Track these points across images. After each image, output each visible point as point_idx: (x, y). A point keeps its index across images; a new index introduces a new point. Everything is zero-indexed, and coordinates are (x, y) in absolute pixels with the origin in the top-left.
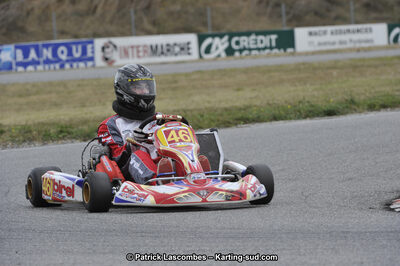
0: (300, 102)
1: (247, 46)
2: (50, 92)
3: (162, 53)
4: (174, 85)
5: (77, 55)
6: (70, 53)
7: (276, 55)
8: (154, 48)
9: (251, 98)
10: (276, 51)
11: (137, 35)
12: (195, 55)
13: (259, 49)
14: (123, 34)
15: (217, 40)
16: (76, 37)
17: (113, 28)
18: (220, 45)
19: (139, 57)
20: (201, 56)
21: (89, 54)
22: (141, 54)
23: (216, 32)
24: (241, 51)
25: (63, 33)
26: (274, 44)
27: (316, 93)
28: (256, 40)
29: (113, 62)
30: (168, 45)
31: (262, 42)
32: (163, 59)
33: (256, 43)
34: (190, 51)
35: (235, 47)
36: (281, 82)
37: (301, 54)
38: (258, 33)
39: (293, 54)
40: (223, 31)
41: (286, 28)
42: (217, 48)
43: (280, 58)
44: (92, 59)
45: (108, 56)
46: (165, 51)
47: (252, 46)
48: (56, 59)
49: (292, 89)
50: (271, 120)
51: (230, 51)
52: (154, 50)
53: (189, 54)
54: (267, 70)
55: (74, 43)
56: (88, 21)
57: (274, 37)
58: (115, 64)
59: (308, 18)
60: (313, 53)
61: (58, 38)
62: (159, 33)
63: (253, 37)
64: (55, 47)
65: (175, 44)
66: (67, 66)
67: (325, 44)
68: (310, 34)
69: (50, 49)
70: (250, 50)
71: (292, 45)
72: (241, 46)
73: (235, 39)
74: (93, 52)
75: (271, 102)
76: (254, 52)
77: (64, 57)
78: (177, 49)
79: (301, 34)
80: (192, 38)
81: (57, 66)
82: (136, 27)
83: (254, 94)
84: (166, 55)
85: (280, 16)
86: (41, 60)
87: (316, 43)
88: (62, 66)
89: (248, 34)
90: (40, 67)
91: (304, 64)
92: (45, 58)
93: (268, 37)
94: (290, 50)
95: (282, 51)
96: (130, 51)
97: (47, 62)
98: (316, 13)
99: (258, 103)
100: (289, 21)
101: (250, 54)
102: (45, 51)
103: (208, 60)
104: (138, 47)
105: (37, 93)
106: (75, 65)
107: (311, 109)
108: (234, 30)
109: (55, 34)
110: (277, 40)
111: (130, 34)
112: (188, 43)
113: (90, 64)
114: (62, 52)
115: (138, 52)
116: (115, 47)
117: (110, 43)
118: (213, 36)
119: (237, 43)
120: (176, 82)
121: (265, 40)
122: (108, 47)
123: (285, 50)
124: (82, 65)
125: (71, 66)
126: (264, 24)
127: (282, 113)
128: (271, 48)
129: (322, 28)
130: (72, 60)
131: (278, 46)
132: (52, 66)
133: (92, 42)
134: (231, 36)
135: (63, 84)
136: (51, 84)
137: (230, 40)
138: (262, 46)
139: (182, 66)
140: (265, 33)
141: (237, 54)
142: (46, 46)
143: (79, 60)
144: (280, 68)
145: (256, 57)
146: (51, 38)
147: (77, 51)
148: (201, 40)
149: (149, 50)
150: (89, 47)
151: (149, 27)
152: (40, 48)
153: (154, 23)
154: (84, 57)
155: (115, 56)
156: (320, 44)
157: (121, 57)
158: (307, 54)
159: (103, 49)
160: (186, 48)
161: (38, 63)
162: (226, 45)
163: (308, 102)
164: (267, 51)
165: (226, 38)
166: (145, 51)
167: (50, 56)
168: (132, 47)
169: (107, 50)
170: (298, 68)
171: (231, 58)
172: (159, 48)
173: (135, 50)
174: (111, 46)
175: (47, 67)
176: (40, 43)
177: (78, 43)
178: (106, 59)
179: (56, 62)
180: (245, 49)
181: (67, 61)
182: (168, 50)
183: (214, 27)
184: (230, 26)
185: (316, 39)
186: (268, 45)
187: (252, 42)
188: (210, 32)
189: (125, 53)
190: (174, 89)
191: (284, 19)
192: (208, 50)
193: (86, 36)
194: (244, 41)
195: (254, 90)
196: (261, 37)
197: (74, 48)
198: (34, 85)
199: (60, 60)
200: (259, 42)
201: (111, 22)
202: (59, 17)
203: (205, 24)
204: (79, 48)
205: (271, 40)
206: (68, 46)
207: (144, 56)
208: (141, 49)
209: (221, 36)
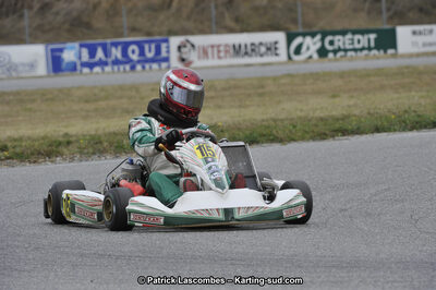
0: (406, 111)
1: (342, 47)
2: (121, 97)
3: (246, 53)
4: (260, 91)
5: (150, 55)
6: (142, 53)
7: (375, 57)
8: (237, 47)
9: (349, 106)
10: (375, 52)
11: (217, 33)
12: (283, 57)
13: (355, 50)
14: (202, 32)
15: (308, 40)
16: (149, 34)
17: (190, 25)
18: (311, 45)
19: (219, 58)
20: (290, 58)
21: (164, 54)
22: (222, 54)
23: (307, 30)
24: (335, 52)
25: (134, 30)
26: (372, 44)
27: (423, 102)
28: (352, 40)
29: (190, 63)
30: (252, 44)
31: (359, 42)
32: (247, 60)
33: (353, 43)
34: (278, 52)
35: (328, 47)
36: (382, 88)
37: (403, 56)
38: (354, 32)
39: (395, 56)
40: (315, 29)
41: (386, 27)
42: (308, 48)
43: (380, 60)
44: (167, 60)
45: (184, 56)
46: (249, 51)
47: (348, 47)
48: (126, 59)
49: (396, 96)
50: (372, 132)
51: (322, 52)
52: (237, 50)
53: (277, 55)
54: (365, 75)
55: (146, 42)
56: (162, 17)
57: (373, 36)
58: (193, 65)
59: (411, 15)
60: (418, 55)
61: (129, 36)
62: (242, 31)
63: (349, 36)
64: (126, 46)
65: (261, 44)
66: (139, 67)
67: (431, 44)
68: (414, 33)
69: (120, 48)
70: (346, 50)
71: (394, 46)
72: (336, 47)
73: (329, 38)
74: (168, 52)
75: (372, 111)
76: (349, 54)
77: (135, 57)
78: (263, 49)
79: (404, 33)
80: (280, 37)
81: (128, 67)
82: (217, 23)
83: (352, 102)
84: (251, 56)
85: (380, 12)
86: (110, 60)
87: (420, 44)
88: (133, 68)
89: (343, 33)
90: (108, 69)
91: (407, 67)
92: (113, 58)
93: (366, 37)
94: (390, 51)
95: (382, 52)
96: (210, 50)
97: (116, 62)
98: (421, 10)
99: (357, 112)
100: (390, 18)
101: (345, 56)
102: (114, 50)
103: (299, 62)
104: (219, 46)
105: (106, 98)
106: (147, 66)
107: (417, 119)
108: (328, 28)
109: (126, 32)
110: (376, 40)
111: (211, 32)
112: (276, 43)
113: (164, 65)
114: (133, 52)
115: (219, 51)
116: (193, 46)
117: (188, 41)
118: (304, 35)
119: (331, 43)
120: (263, 87)
121: (363, 40)
122: (185, 46)
123: (385, 52)
124: (155, 66)
125: (144, 67)
126: (362, 22)
127: (385, 124)
128: (370, 49)
129: (428, 27)
130: (144, 61)
131: (378, 47)
132: (122, 67)
133: (166, 41)
134: (324, 35)
135: (135, 88)
136: (121, 88)
137: (323, 40)
138: (359, 46)
139: (268, 68)
140: (363, 32)
141: (331, 55)
142: (115, 45)
143: (153, 60)
144: (379, 72)
145: (352, 58)
146: (121, 35)
147: (150, 51)
148: (290, 39)
149: (232, 51)
150: (164, 46)
151: (229, 22)
152: (109, 46)
153: (237, 20)
154: (159, 57)
155: (193, 56)
156: (424, 45)
157: (199, 58)
158: (411, 56)
159: (179, 48)
160: (272, 48)
161: (106, 64)
162: (319, 45)
163: (415, 112)
164: (365, 52)
165: (318, 37)
166: (226, 52)
167: (119, 56)
168: (212, 47)
169: (183, 50)
170: (399, 72)
171: (325, 60)
172: (243, 47)
173: (215, 49)
174: (189, 45)
175: (116, 68)
176: (109, 41)
177: (151, 42)
178: (183, 60)
179: (126, 63)
180: (339, 50)
181: (139, 62)
182: (253, 50)
183: (305, 25)
184: (322, 24)
185: (420, 39)
186: (366, 45)
187: (347, 42)
188: (301, 30)
189: (205, 53)
190: (261, 95)
191: (385, 15)
192: (298, 51)
193: (160, 34)
194: (339, 41)
195: (352, 97)
196: (357, 37)
197: (147, 47)
198: (102, 89)
199: (131, 61)
200: (356, 42)
201: (189, 18)
202: (130, 11)
203: (295, 21)
204: (153, 46)
205: (369, 40)
206: (140, 45)
207: (226, 57)
208: (222, 48)
209: (313, 35)
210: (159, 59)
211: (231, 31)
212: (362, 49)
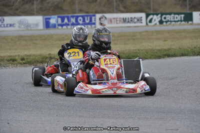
0: (195, 48)
1: (169, 20)
3: (128, 22)
4: (134, 38)
5: (87, 21)
6: (84, 21)
7: (184, 25)
9: (171, 45)
10: (183, 22)
11: (116, 13)
12: (144, 24)
13: (175, 21)
14: (110, 12)
15: (155, 17)
16: (87, 13)
17: (105, 9)
18: (156, 19)
19: (117, 23)
20: (147, 24)
21: (93, 21)
22: (118, 22)
23: (155, 13)
24: (166, 22)
25: (81, 11)
26: (182, 19)
28: (174, 17)
30: (131, 18)
31: (177, 18)
32: (129, 25)
33: (174, 19)
34: (142, 21)
35: (164, 20)
36: (186, 37)
37: (196, 24)
38: (175, 14)
39: (192, 24)
40: (158, 12)
41: (188, 12)
42: (155, 20)
43: (185, 26)
44: (94, 24)
45: (102, 22)
46: (130, 21)
47: (172, 20)
48: (77, 23)
49: (191, 41)
50: (180, 56)
51: (161, 22)
52: (124, 20)
53: (141, 23)
54: (179, 32)
55: (86, 16)
56: (93, 5)
57: (183, 16)
61: (78, 13)
62: (127, 12)
63: (173, 15)
64: (77, 17)
65: (135, 18)
69: (74, 18)
70: (171, 21)
71: (192, 20)
72: (167, 20)
73: (164, 16)
74: (95, 20)
75: (181, 47)
76: (173, 23)
77: (81, 22)
78: (136, 20)
79: (195, 14)
80: (143, 15)
82: (116, 9)
83: (172, 43)
84: (130, 23)
85: (186, 6)
86: (70, 23)
89: (170, 14)
90: (69, 27)
91: (197, 29)
92: (71, 22)
93: (180, 16)
94: (190, 22)
95: (186, 22)
96: (113, 20)
97: (73, 24)
99: (174, 47)
100: (190, 8)
101: (171, 24)
102: (72, 19)
103: (150, 26)
104: (117, 18)
106: (86, 26)
108: (164, 12)
109: (77, 11)
110: (184, 17)
111: (113, 12)
112: (141, 18)
113: (93, 26)
114: (80, 20)
115: (117, 21)
116: (106, 18)
117: (104, 16)
118: (153, 14)
119: (165, 18)
120: (134, 36)
121: (179, 17)
122: (102, 18)
123: (188, 22)
124: (89, 26)
127: (186, 53)
128: (181, 21)
130: (85, 24)
131: (185, 20)
133: (95, 16)
134: (162, 14)
137: (161, 17)
138: (177, 20)
139: (137, 28)
140: (178, 14)
141: (165, 23)
142: (73, 17)
143: (89, 24)
144: (185, 31)
145: (174, 25)
146: (75, 13)
148: (147, 16)
149: (122, 20)
150: (93, 18)
151: (121, 8)
152: (70, 17)
153: (125, 7)
155: (106, 22)
157: (108, 23)
158: (199, 24)
159: (100, 19)
160: (139, 20)
161: (68, 25)
162: (159, 19)
163: (199, 48)
164: (179, 22)
165: (159, 15)
166: (120, 21)
167: (74, 21)
168: (114, 18)
169: (102, 20)
170: (194, 31)
171: (161, 25)
172: (127, 19)
173: (115, 20)
174: (104, 18)
175: (72, 27)
176: (70, 15)
177: (88, 16)
178: (101, 24)
180: (168, 21)
181: (82, 24)
182: (132, 20)
183: (154, 10)
184: (161, 10)
186: (180, 19)
187: (172, 18)
188: (152, 12)
189: (111, 21)
190: (134, 39)
191: (188, 7)
192: (150, 21)
193: (92, 13)
194: (168, 17)
195: (172, 41)
196: (176, 16)
197: (86, 18)
198: (66, 35)
199: (79, 24)
200: (175, 18)
201: (104, 6)
202: (79, 3)
203: (149, 8)
204: (89, 18)
206: (83, 17)
207: (120, 23)
209: (157, 15)
210: (91, 23)
211: (122, 12)
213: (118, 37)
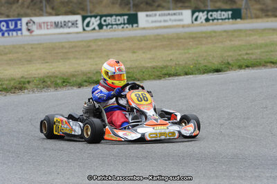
1: (110, 23)
3: (61, 26)
5: (12, 27)
6: (8, 26)
8: (57, 23)
12: (80, 29)
13: (117, 25)
15: (93, 19)
16: (8, 16)
17: (29, 11)
18: (95, 22)
19: (48, 28)
20: (84, 30)
21: (19, 27)
22: (49, 27)
23: (92, 14)
24: (107, 25)
26: (126, 22)
28: (116, 19)
29: (32, 32)
30: (65, 22)
31: (119, 20)
32: (61, 30)
33: (116, 21)
35: (103, 23)
38: (117, 15)
41: (132, 12)
42: (93, 24)
43: (129, 31)
44: (20, 30)
45: (29, 28)
46: (63, 24)
47: (114, 23)
51: (100, 26)
52: (57, 25)
53: (77, 27)
55: (10, 20)
56: (14, 7)
57: (126, 17)
58: (34, 33)
63: (114, 17)
65: (69, 21)
66: (6, 34)
67: (155, 22)
68: (147, 16)
70: (112, 25)
71: (137, 22)
72: (107, 23)
73: (104, 18)
74: (21, 26)
76: (114, 26)
77: (4, 28)
78: (70, 24)
79: (142, 16)
80: (79, 18)
81: (0, 34)
84: (64, 28)
88: (3, 34)
89: (111, 16)
93: (123, 18)
94: (135, 25)
95: (130, 26)
96: (43, 25)
101: (112, 28)
103: (88, 31)
104: (47, 23)
106: (11, 33)
110: (128, 19)
112: (77, 21)
113: (19, 32)
114: (3, 26)
115: (47, 26)
116: (34, 22)
117: (31, 20)
118: (91, 17)
119: (105, 21)
121: (121, 19)
122: (30, 23)
123: (132, 26)
124: (14, 33)
125: (9, 34)
128: (124, 24)
130: (9, 30)
131: (128, 23)
133: (20, 20)
134: (101, 16)
137: (100, 19)
138: (119, 23)
141: (105, 27)
143: (13, 30)
145: (115, 29)
147: (12, 25)
148: (84, 18)
149: (54, 25)
150: (19, 22)
155: (34, 28)
156: (152, 22)
157: (37, 29)
159: (27, 24)
160: (74, 24)
162: (98, 22)
164: (122, 26)
165: (98, 18)
166: (51, 26)
168: (44, 23)
169: (29, 25)
172: (60, 23)
174: (32, 22)
177: (13, 20)
178: (29, 30)
181: (6, 31)
182: (65, 25)
183: (91, 11)
184: (98, 10)
185: (151, 19)
186: (123, 22)
187: (113, 20)
188: (89, 14)
189: (40, 26)
192: (88, 25)
194: (109, 20)
196: (118, 18)
197: (10, 23)
199: (2, 30)
201: (28, 7)
204: (13, 23)
205: (124, 20)
206: (7, 22)
207: (50, 28)
208: (49, 24)
209: (96, 17)
210: (16, 29)
211: (50, 14)
212: (120, 24)
213: (70, 48)
